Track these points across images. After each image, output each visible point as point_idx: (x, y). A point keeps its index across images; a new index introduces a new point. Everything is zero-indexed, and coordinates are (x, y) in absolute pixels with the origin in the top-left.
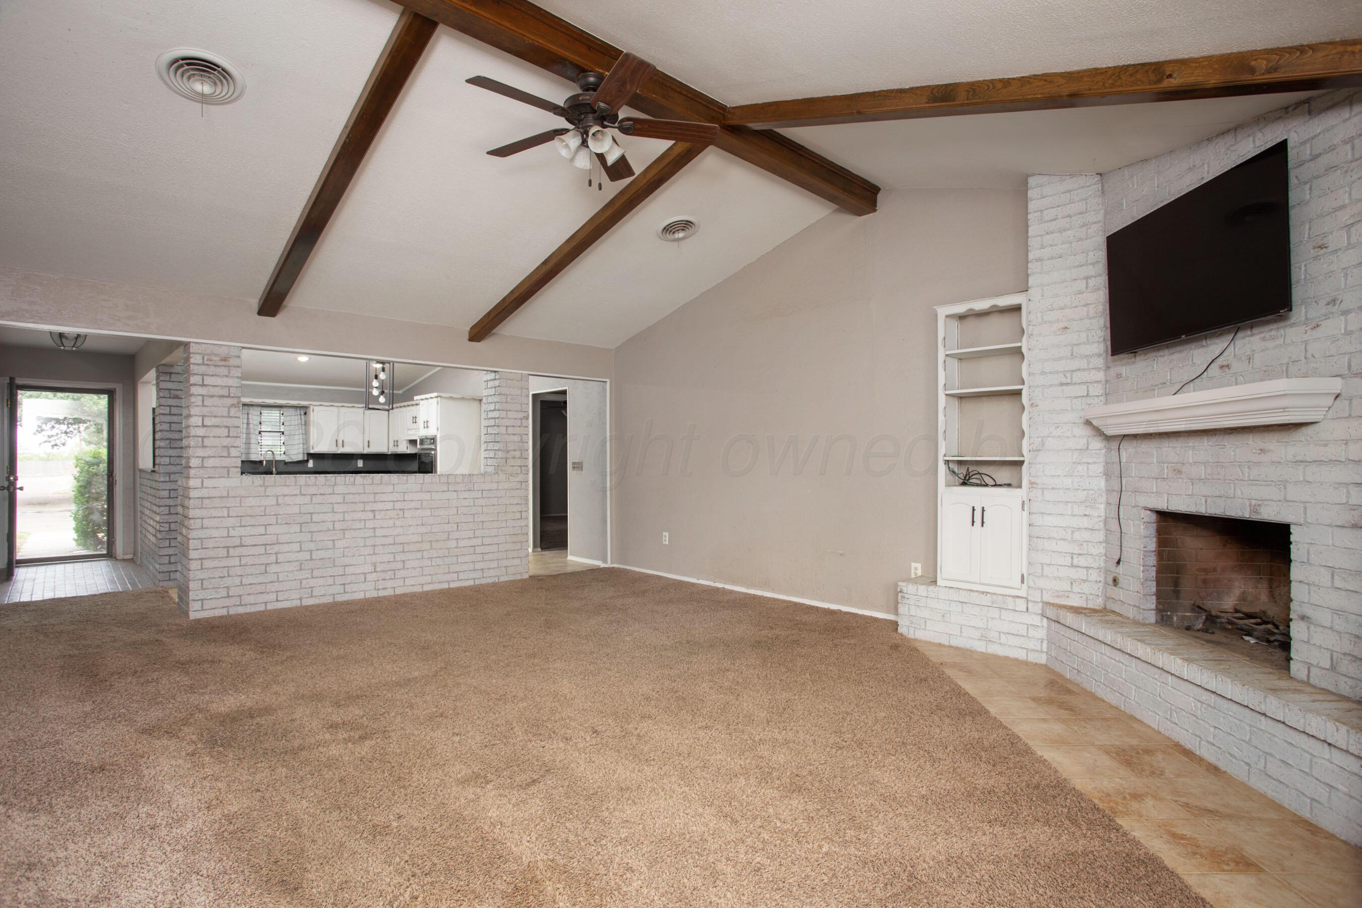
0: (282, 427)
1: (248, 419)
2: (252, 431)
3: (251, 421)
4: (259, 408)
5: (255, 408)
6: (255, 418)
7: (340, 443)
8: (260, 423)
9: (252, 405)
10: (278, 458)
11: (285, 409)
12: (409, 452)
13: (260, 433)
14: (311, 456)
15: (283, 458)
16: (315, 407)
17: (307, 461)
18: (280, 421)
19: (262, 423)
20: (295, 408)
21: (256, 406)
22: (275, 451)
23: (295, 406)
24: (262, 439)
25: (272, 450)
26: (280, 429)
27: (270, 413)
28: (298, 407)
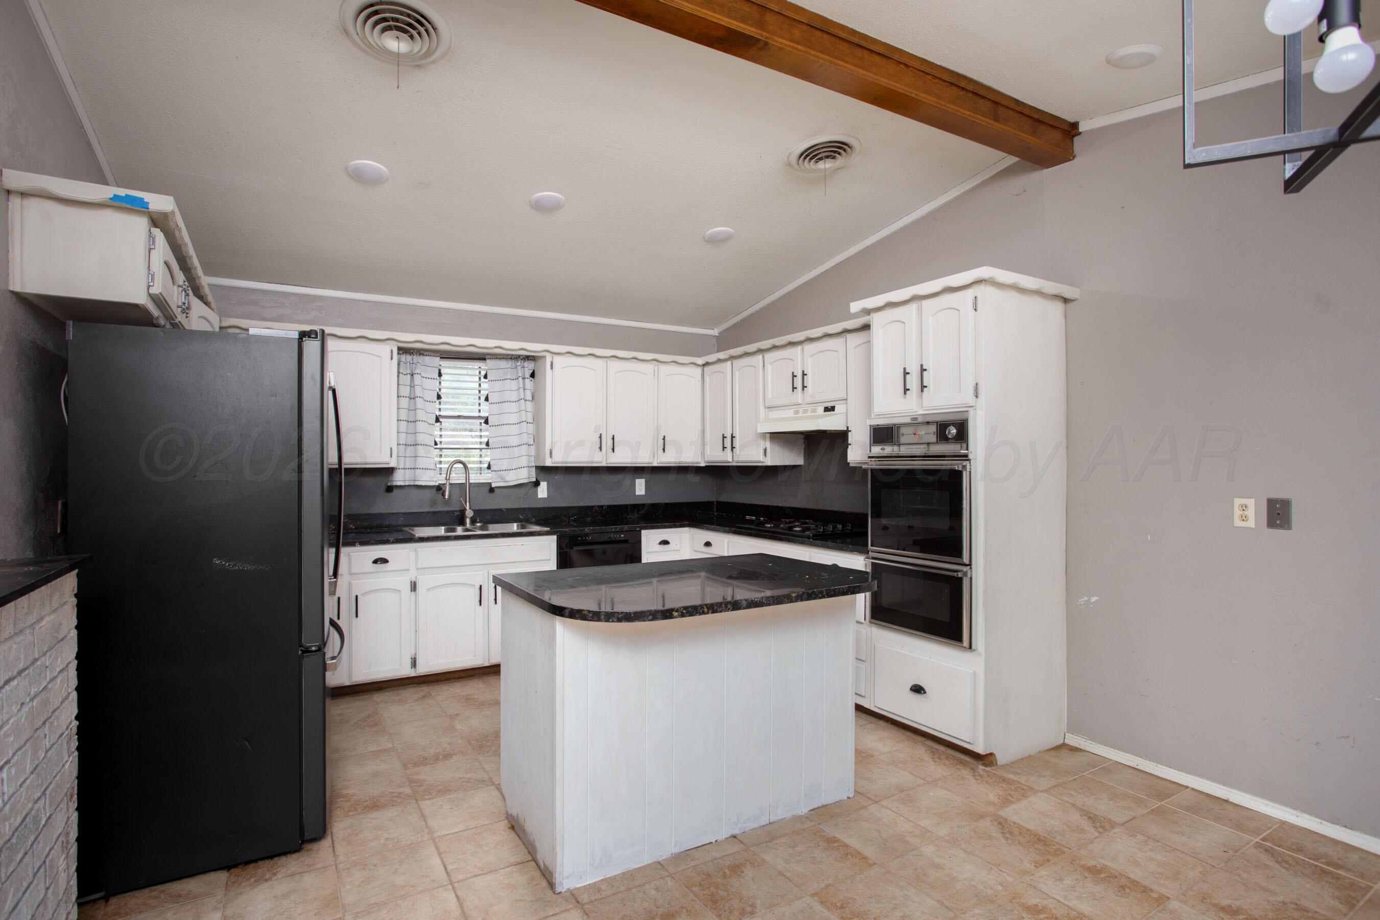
0: (485, 406)
1: (412, 386)
2: (420, 415)
3: (418, 392)
4: (436, 361)
5: (427, 359)
6: (429, 384)
7: (606, 444)
8: (439, 397)
9: (420, 352)
10: (475, 478)
11: (490, 363)
12: (769, 462)
13: (437, 420)
14: (544, 471)
15: (486, 477)
16: (557, 359)
17: (537, 484)
18: (480, 391)
19: (442, 396)
20: (511, 358)
21: (430, 353)
22: (469, 462)
23: (513, 355)
24: (443, 433)
25: (463, 459)
26: (480, 411)
27: (459, 371)
28: (519, 356)
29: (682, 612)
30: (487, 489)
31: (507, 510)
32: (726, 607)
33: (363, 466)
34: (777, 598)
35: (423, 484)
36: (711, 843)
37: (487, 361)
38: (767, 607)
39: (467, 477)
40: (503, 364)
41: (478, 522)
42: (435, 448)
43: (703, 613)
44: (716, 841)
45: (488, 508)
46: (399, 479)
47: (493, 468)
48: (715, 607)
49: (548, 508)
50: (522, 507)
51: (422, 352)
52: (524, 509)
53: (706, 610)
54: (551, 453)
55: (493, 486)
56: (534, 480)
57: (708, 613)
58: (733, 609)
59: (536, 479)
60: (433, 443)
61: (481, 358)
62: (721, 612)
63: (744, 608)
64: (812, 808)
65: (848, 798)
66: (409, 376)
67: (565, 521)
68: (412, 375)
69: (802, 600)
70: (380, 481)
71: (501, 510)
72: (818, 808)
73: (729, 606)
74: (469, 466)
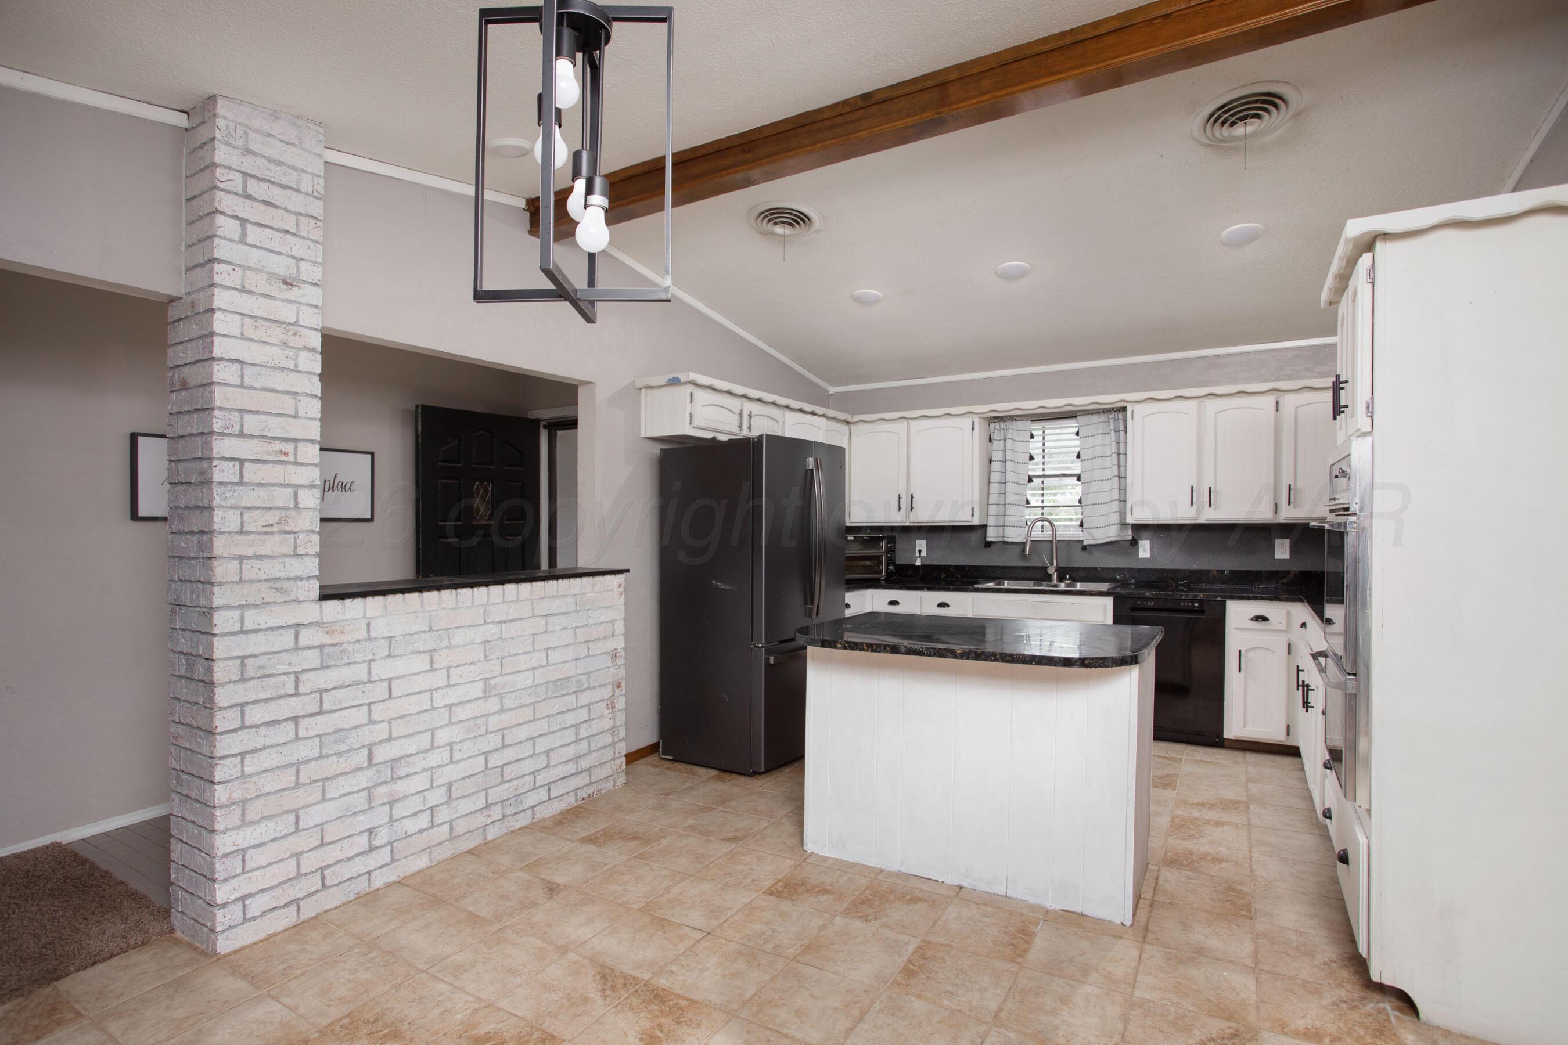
1: (1004, 451)
2: (1011, 476)
3: (1011, 455)
4: (1028, 424)
5: (1020, 424)
6: (1020, 447)
9: (1012, 418)
10: (1063, 536)
11: (1081, 419)
13: (1030, 480)
14: (1139, 528)
15: (1078, 535)
16: (1138, 407)
17: (1135, 542)
18: (1044, 450)
19: (1034, 457)
20: (1104, 412)
21: (1022, 418)
22: (1056, 520)
23: (1105, 409)
24: (1045, 492)
25: (1049, 517)
26: (1043, 470)
27: (1057, 431)
28: (1113, 409)
29: (844, 645)
30: (1080, 546)
31: (1102, 569)
32: (885, 648)
33: (952, 524)
34: (938, 651)
35: (1010, 540)
36: (937, 881)
37: (1078, 418)
38: (928, 657)
39: (1054, 534)
40: (1095, 418)
41: (1068, 580)
42: (1027, 507)
43: (863, 650)
44: (943, 882)
45: (1082, 566)
46: (991, 535)
47: (1085, 525)
48: (875, 647)
49: (1151, 569)
50: (1121, 566)
51: (1015, 418)
52: (1123, 569)
53: (866, 648)
54: (1131, 510)
55: (1085, 544)
56: (1130, 538)
57: (867, 651)
58: (892, 652)
59: (1133, 537)
60: (1024, 503)
61: (1071, 415)
62: (880, 652)
63: (903, 654)
64: (1066, 909)
65: (1122, 924)
66: (1002, 442)
67: (1172, 585)
68: (1005, 440)
69: (968, 658)
70: (974, 537)
71: (1095, 569)
72: (1073, 913)
73: (888, 649)
74: (1055, 523)
